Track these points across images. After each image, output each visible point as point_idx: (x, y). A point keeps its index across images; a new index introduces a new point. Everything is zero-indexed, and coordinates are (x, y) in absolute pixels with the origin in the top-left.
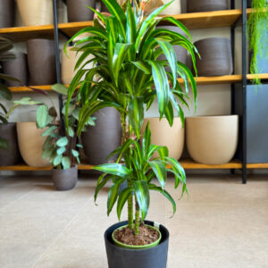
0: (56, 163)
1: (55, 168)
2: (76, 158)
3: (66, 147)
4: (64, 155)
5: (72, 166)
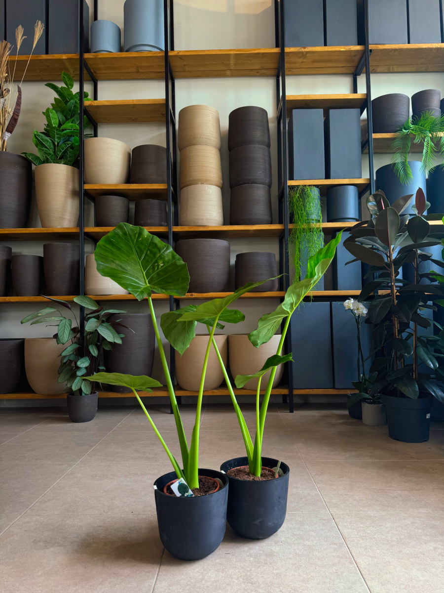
0: (75, 388)
1: (74, 393)
3: (86, 368)
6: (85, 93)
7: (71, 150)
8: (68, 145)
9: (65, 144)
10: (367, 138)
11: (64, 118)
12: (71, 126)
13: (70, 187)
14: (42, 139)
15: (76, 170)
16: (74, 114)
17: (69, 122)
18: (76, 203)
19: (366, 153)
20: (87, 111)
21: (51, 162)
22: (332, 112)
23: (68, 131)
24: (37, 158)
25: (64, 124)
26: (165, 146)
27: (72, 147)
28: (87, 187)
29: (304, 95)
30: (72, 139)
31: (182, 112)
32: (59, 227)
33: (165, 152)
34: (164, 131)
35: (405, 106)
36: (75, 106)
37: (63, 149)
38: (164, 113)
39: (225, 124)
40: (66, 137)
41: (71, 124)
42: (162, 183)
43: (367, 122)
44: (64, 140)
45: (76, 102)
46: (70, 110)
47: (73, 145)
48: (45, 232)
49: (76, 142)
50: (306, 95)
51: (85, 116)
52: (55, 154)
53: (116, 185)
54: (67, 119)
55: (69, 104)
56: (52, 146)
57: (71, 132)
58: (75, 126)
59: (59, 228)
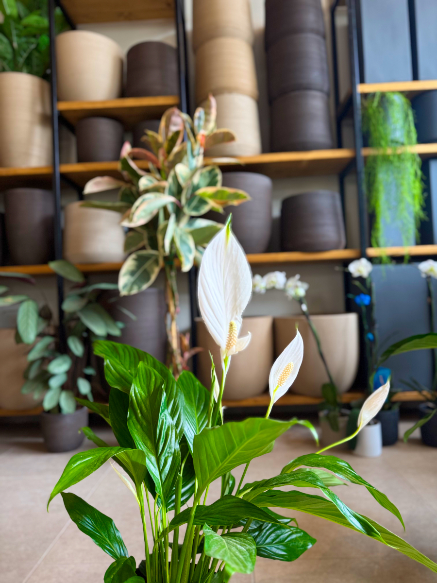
1: (48, 413)
2: (85, 396)
3: (68, 373)
4: (64, 387)
8: (32, 45)
11: (26, 9)
13: (38, 109)
17: (33, 15)
21: (8, 71)
25: (25, 18)
28: (62, 106)
33: (174, 53)
41: (36, 18)
47: (40, 48)
49: (45, 45)
53: (103, 102)
54: (30, 12)
56: (9, 50)
57: (37, 29)
58: (43, 22)
59: (23, 168)
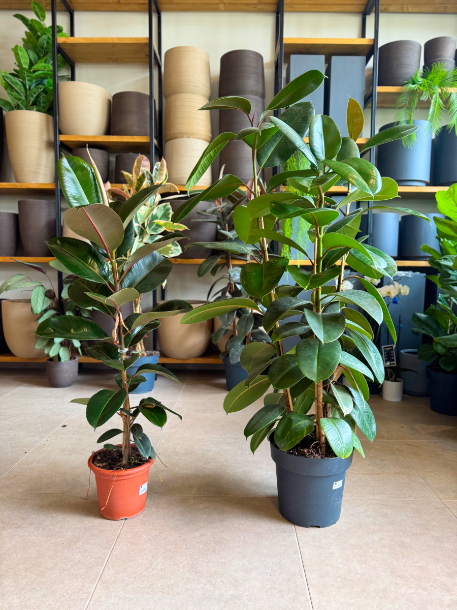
0: (52, 354)
1: (51, 359)
2: (76, 349)
4: (62, 344)
5: (72, 358)
6: (58, 27)
7: (44, 95)
8: (40, 89)
9: (37, 88)
10: (371, 91)
11: (36, 56)
12: (43, 66)
13: (45, 138)
14: (12, 82)
15: (50, 117)
16: (47, 53)
17: (41, 62)
18: (52, 155)
19: (369, 108)
20: (61, 49)
21: (22, 109)
22: (335, 59)
23: (40, 72)
24: (7, 103)
25: (36, 64)
26: (148, 93)
27: (45, 92)
28: (63, 138)
29: (304, 38)
30: (45, 82)
31: (168, 53)
32: (34, 182)
33: (148, 99)
34: (148, 74)
35: (416, 56)
36: (48, 43)
37: (35, 93)
38: (148, 53)
39: (216, 69)
40: (38, 79)
41: (43, 64)
42: (145, 135)
43: (371, 72)
44: (36, 82)
45: (49, 38)
46: (42, 48)
47: (47, 89)
48: (19, 187)
49: (50, 86)
50: (306, 38)
51: (59, 55)
52: (27, 99)
53: (94, 137)
54: (40, 58)
55: (40, 40)
56: (23, 90)
57: (44, 74)
58: (49, 67)
59: (33, 184)
